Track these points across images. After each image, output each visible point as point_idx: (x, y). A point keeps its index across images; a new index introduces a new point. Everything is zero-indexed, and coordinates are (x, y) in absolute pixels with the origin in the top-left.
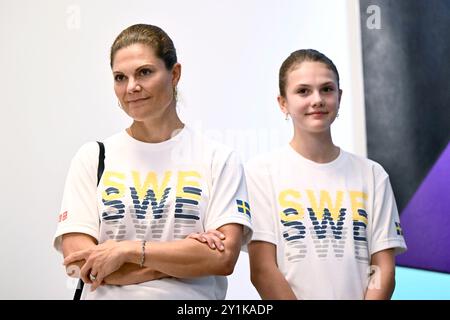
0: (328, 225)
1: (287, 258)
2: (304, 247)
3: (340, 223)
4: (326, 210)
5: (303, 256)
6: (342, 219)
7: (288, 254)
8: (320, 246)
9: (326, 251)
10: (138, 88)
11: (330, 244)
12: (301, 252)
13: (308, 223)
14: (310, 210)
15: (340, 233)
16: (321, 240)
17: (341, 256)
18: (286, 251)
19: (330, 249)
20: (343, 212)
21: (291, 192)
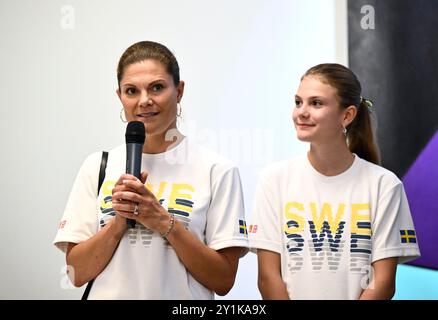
0: (326, 238)
1: (289, 268)
2: (301, 259)
3: (338, 237)
4: (325, 223)
5: (299, 268)
6: (340, 232)
7: (289, 265)
8: (315, 259)
9: (321, 264)
10: (151, 102)
11: (326, 256)
12: (297, 264)
13: (307, 236)
14: (311, 223)
15: (337, 246)
16: (318, 253)
17: (336, 268)
18: (288, 262)
19: (325, 261)
20: (342, 225)
21: (296, 204)
